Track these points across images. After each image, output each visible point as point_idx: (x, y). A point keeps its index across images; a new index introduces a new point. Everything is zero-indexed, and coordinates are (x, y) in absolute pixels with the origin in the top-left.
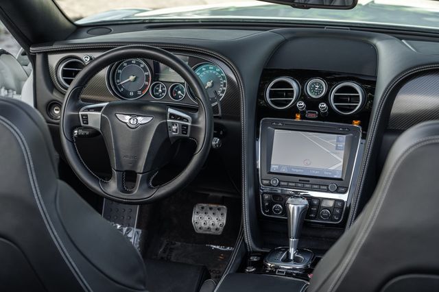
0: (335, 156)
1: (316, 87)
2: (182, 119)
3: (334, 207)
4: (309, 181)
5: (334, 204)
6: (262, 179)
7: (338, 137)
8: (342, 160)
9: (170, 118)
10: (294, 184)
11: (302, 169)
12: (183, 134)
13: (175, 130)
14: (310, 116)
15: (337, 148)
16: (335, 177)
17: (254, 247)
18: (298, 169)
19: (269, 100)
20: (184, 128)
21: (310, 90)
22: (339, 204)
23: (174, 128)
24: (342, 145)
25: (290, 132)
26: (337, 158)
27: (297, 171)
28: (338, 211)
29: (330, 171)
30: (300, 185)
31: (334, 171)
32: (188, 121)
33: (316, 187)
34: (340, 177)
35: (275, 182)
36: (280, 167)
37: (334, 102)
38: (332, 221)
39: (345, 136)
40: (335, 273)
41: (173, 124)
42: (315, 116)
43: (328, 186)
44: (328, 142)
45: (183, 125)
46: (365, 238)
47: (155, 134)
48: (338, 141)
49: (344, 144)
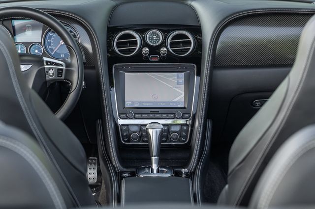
0: (177, 90)
1: (154, 37)
2: (57, 64)
3: (181, 130)
4: (158, 111)
5: (181, 128)
6: (119, 114)
7: (177, 75)
8: (183, 93)
9: (47, 64)
10: (146, 115)
11: (151, 103)
12: (59, 76)
13: (51, 74)
14: (154, 59)
15: (178, 83)
16: (179, 106)
17: (122, 168)
18: (148, 103)
19: (117, 50)
20: (60, 72)
21: (149, 40)
22: (185, 128)
23: (51, 72)
24: (182, 80)
25: (138, 73)
26: (179, 91)
27: (148, 104)
28: (184, 134)
29: (174, 102)
30: (151, 115)
31: (177, 102)
32: (62, 66)
33: (165, 115)
34: (183, 106)
35: (131, 115)
36: (133, 102)
37: (171, 48)
38: (180, 142)
39: (183, 73)
40: (270, 130)
41: (50, 69)
42: (157, 59)
43: (174, 114)
44: (170, 79)
45: (59, 69)
46: (296, 97)
47: (35, 79)
48: (178, 77)
49: (183, 79)
